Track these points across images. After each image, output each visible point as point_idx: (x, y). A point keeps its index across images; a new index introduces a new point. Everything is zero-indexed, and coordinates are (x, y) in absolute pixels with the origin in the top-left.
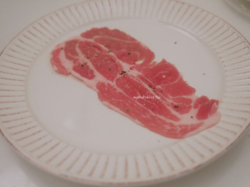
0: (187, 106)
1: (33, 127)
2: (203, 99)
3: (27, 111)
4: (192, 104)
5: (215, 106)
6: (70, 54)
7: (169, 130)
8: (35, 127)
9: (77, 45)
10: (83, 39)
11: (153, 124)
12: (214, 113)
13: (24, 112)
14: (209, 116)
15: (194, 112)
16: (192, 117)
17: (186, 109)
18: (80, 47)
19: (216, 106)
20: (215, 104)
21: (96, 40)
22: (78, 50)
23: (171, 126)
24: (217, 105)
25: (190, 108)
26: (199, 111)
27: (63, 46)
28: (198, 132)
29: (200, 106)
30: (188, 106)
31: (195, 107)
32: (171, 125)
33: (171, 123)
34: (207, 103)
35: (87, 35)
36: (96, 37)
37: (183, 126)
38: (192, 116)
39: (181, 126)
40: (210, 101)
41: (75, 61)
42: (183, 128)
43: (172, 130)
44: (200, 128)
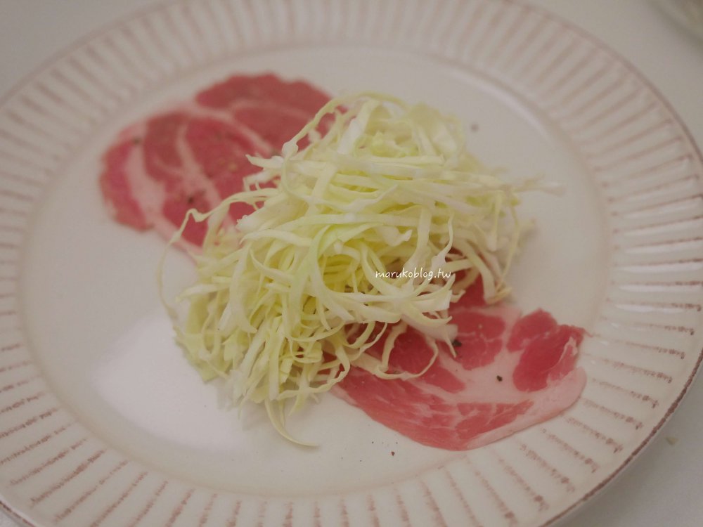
0: (488, 341)
1: (29, 400)
2: (540, 322)
3: (17, 346)
4: (505, 337)
5: (570, 349)
6: (158, 162)
7: (426, 421)
8: (35, 398)
9: (183, 130)
10: (201, 112)
11: (381, 399)
12: (566, 373)
13: (10, 348)
14: (549, 381)
15: (506, 362)
16: (500, 379)
17: (485, 353)
18: (190, 138)
19: (575, 352)
20: (571, 342)
21: (240, 116)
22: (183, 148)
23: (432, 407)
24: (578, 343)
25: (496, 347)
26: (524, 359)
27: (141, 132)
28: (513, 432)
29: (526, 342)
30: (491, 340)
31: (513, 346)
32: (436, 403)
33: (434, 398)
34: (547, 334)
35: (214, 96)
36: (241, 104)
37: (472, 407)
38: (500, 375)
39: (463, 408)
40: (558, 331)
41: (171, 183)
42: (474, 413)
43: (436, 419)
44: (520, 420)
